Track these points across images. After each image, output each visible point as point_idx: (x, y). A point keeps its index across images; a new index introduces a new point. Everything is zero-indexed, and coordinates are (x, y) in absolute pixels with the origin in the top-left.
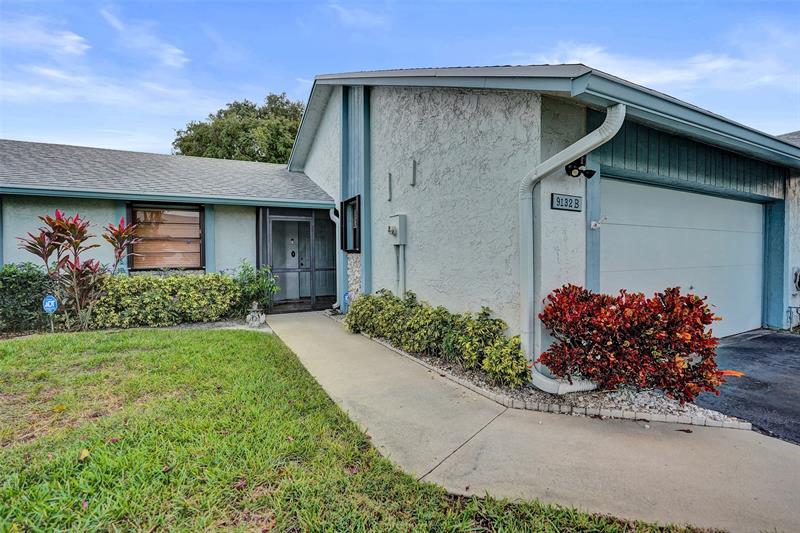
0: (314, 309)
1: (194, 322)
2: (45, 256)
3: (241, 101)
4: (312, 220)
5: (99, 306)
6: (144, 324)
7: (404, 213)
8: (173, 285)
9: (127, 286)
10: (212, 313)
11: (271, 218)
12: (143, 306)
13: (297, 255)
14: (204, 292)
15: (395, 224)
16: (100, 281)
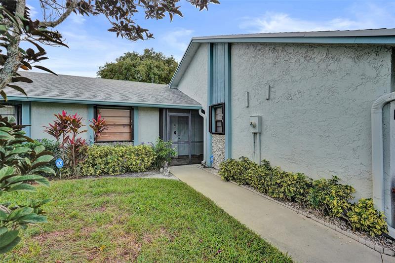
0: (190, 163)
1: (132, 172)
2: (57, 136)
3: (131, 52)
4: (189, 115)
5: (84, 164)
6: (107, 174)
7: (260, 115)
8: (122, 152)
9: (99, 153)
10: (142, 167)
11: (169, 114)
12: (107, 163)
13: (177, 133)
14: (138, 155)
15: (255, 121)
16: (85, 150)
